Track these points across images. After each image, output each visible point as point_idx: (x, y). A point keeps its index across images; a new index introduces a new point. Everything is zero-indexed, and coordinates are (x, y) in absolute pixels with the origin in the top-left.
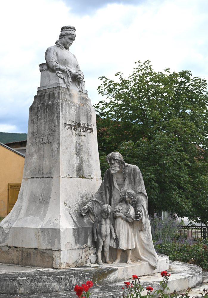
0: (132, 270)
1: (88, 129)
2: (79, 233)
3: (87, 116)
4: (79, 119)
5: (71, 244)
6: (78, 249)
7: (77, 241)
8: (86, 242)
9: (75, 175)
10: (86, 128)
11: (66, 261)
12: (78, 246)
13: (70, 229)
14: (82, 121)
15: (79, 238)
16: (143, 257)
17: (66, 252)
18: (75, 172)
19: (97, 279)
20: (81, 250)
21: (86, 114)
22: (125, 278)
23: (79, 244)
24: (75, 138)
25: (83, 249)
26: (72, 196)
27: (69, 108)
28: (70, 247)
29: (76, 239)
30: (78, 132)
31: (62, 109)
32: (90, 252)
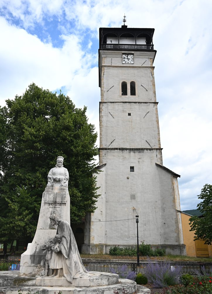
0: (49, 281)
1: (62, 203)
2: (35, 258)
3: (62, 197)
4: (56, 199)
5: (28, 263)
6: (33, 266)
7: (33, 262)
8: (39, 263)
9: (48, 228)
10: (60, 204)
11: (23, 272)
12: (33, 265)
13: (28, 255)
14: (57, 200)
15: (34, 260)
16: (65, 275)
17: (24, 267)
18: (48, 226)
19: (17, 282)
20: (36, 267)
21: (61, 197)
22: (42, 285)
23: (34, 263)
24: (51, 209)
25: (37, 267)
26: (42, 238)
27: (49, 195)
28: (26, 265)
29: (32, 260)
30: (54, 206)
31: (44, 196)
32: (42, 269)
